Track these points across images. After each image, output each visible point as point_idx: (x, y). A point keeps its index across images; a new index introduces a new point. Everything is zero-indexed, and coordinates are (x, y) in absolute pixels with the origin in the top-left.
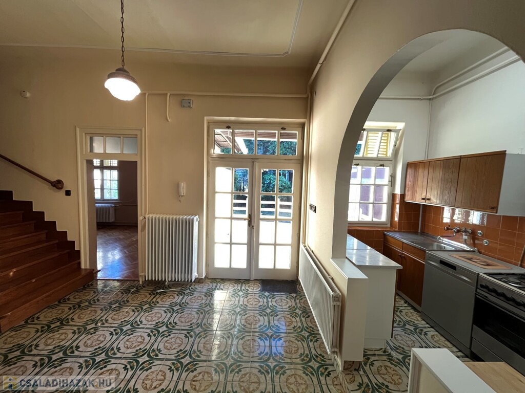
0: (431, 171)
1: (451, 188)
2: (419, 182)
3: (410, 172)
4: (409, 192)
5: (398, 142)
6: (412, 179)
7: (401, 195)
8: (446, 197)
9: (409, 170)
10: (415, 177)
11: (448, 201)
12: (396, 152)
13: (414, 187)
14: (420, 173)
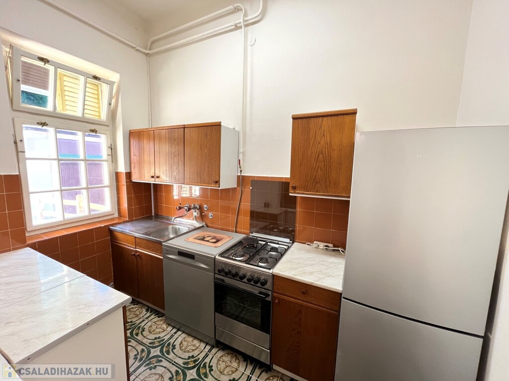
0: (157, 142)
1: (178, 163)
2: (146, 157)
3: (134, 143)
4: (136, 170)
5: (113, 101)
6: (137, 153)
7: (126, 173)
8: (175, 174)
9: (132, 141)
10: (141, 150)
11: (177, 177)
12: (113, 115)
13: (140, 163)
14: (145, 145)
